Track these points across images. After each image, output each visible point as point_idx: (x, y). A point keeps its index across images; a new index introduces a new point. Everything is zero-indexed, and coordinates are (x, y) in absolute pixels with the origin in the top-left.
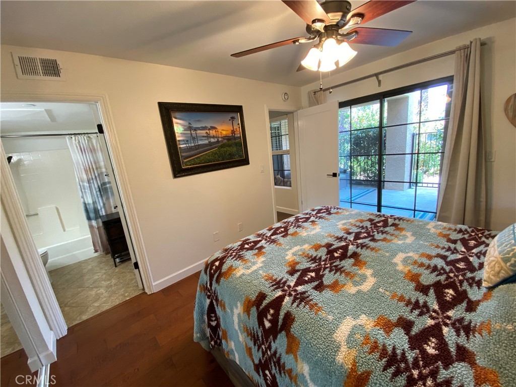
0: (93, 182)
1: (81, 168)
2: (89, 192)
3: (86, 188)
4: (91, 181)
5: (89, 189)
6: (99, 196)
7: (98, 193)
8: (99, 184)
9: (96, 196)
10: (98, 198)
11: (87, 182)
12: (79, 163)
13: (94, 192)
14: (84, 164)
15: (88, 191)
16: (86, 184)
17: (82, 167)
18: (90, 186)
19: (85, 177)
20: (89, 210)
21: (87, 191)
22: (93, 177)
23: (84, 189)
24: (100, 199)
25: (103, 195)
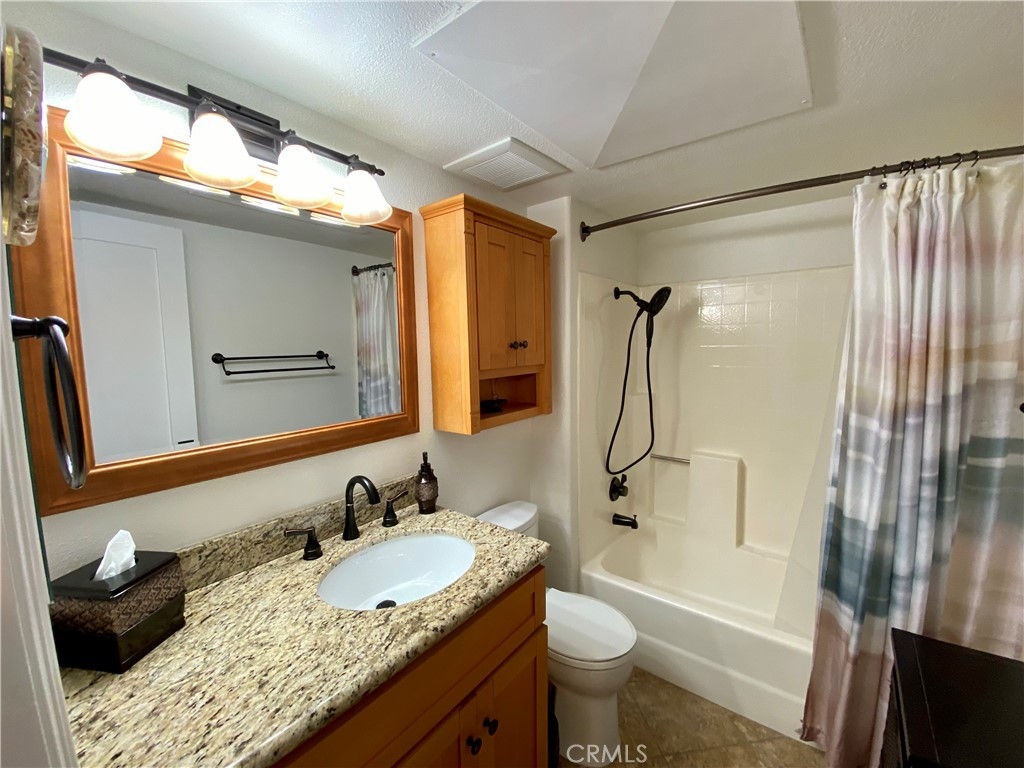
0: (921, 428)
1: (879, 342)
2: (881, 470)
3: (871, 443)
4: (911, 421)
5: (883, 454)
6: (926, 508)
7: (928, 492)
8: (952, 445)
9: (906, 502)
10: (917, 515)
11: (887, 419)
12: (880, 318)
13: (908, 479)
14: (904, 326)
15: (875, 465)
16: (878, 429)
17: (888, 340)
18: (892, 443)
19: (886, 391)
20: (846, 549)
21: (869, 459)
22: (932, 400)
23: (860, 448)
24: (925, 525)
25: (948, 509)
